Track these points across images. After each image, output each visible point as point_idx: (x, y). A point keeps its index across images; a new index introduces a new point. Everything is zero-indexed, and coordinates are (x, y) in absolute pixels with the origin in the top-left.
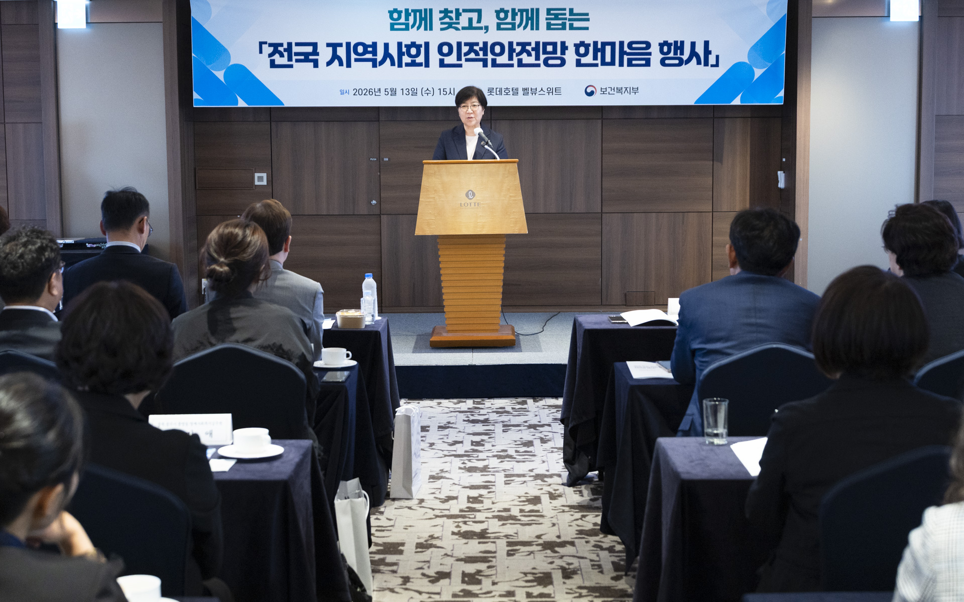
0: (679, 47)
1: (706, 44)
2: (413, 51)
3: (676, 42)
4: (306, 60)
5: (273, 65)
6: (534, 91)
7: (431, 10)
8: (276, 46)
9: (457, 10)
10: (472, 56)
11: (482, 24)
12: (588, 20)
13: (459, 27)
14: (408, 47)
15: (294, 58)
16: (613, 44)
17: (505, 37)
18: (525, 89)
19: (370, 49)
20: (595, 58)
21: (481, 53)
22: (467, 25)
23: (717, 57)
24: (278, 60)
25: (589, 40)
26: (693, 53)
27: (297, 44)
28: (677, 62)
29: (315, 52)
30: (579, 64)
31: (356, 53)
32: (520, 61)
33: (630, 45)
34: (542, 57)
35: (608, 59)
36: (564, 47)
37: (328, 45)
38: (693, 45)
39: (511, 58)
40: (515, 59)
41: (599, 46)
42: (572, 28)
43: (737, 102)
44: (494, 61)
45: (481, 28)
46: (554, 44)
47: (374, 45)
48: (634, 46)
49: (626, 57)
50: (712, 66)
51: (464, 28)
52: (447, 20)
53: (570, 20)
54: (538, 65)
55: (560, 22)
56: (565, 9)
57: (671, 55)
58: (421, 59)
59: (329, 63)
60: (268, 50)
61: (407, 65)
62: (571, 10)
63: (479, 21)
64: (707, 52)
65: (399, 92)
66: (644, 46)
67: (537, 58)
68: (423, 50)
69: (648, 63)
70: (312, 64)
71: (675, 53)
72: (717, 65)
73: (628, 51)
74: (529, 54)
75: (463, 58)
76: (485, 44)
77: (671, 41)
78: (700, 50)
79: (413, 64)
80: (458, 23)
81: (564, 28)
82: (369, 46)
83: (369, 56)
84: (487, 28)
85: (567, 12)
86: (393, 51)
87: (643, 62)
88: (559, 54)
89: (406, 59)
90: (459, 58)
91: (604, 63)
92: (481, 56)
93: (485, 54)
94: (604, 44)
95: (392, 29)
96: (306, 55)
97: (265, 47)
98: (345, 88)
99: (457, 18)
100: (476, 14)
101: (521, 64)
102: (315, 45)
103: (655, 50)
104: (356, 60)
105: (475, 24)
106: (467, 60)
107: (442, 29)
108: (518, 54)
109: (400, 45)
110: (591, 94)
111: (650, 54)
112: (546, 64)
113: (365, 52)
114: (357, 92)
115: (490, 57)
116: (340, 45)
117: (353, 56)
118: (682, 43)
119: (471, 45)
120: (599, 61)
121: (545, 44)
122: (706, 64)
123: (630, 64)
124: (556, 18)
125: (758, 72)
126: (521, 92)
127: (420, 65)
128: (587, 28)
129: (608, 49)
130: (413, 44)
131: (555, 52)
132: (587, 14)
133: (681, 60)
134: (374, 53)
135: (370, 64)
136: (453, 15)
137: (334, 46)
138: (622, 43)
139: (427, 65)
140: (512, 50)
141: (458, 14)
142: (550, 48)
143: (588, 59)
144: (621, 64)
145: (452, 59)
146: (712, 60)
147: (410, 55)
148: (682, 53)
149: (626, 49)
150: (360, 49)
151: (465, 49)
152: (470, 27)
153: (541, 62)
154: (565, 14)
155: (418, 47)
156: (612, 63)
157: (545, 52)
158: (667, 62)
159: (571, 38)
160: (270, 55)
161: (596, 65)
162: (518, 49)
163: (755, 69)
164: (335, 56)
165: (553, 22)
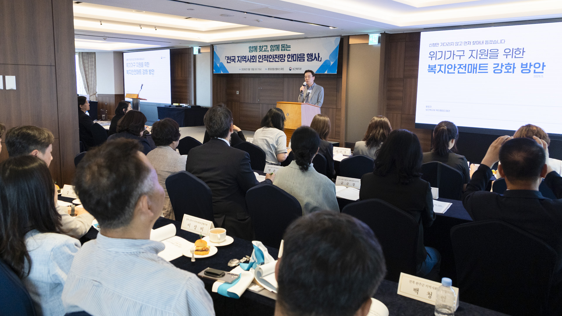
0: (312, 55)
1: (319, 54)
2: (253, 58)
3: (311, 54)
4: (233, 61)
5: (228, 62)
6: (278, 69)
7: (257, 46)
8: (228, 57)
9: (262, 46)
10: (265, 59)
11: (267, 50)
12: (290, 48)
13: (263, 51)
14: (252, 57)
15: (231, 60)
16: (296, 55)
17: (272, 53)
18: (276, 68)
19: (245, 58)
20: (292, 59)
21: (267, 58)
22: (264, 50)
23: (321, 58)
24: (229, 61)
25: (290, 54)
26: (315, 57)
27: (232, 57)
28: (311, 60)
29: (235, 59)
30: (288, 61)
31: (243, 59)
32: (275, 60)
33: (300, 54)
34: (280, 59)
35: (295, 59)
36: (285, 56)
37: (237, 57)
38: (315, 54)
39: (273, 60)
40: (274, 59)
41: (293, 55)
42: (287, 50)
43: (326, 73)
44: (270, 60)
45: (267, 51)
46: (282, 55)
47: (246, 56)
48: (301, 55)
49: (299, 59)
50: (320, 61)
51: (264, 51)
52: (260, 49)
53: (286, 48)
54: (279, 61)
55: (284, 48)
56: (285, 45)
57: (310, 58)
58: (255, 60)
59: (237, 62)
60: (227, 58)
61: (252, 62)
62: (287, 45)
63: (267, 49)
64: (319, 57)
65: (250, 69)
66: (303, 55)
67: (279, 59)
68: (255, 57)
69: (304, 61)
70: (234, 62)
71: (311, 57)
72: (321, 61)
73: (300, 57)
74: (277, 58)
75: (263, 60)
76: (268, 55)
77: (309, 53)
78: (317, 56)
79: (253, 62)
80: (262, 50)
81: (285, 50)
82: (245, 57)
83: (245, 59)
84: (268, 51)
85: (286, 45)
86: (249, 58)
87: (303, 60)
88: (283, 58)
89: (252, 60)
90: (262, 60)
91: (294, 61)
92: (267, 59)
93: (268, 58)
94: (294, 55)
95: (250, 52)
96: (233, 59)
97: (226, 57)
98: (240, 68)
99: (262, 48)
100: (266, 47)
101: (275, 61)
102: (235, 57)
103: (306, 56)
104: (243, 61)
105: (266, 50)
106: (264, 60)
107: (259, 52)
108: (275, 58)
109: (251, 56)
110: (290, 70)
111: (304, 57)
112: (281, 61)
113: (244, 58)
114: (243, 69)
115: (269, 59)
116: (239, 57)
117: (242, 60)
118: (312, 54)
119: (265, 56)
120: (292, 60)
121: (281, 55)
122: (318, 61)
123: (300, 61)
124: (283, 47)
125: (332, 63)
126: (275, 69)
127: (254, 62)
128: (290, 50)
129: (295, 56)
130: (253, 56)
131: (282, 57)
132: (290, 46)
133: (312, 59)
134: (246, 59)
135: (245, 61)
136: (261, 47)
137: (238, 57)
138: (298, 54)
139: (256, 62)
140: (273, 57)
141: (263, 47)
142: (282, 56)
143: (290, 60)
144: (298, 61)
145: (261, 60)
146: (320, 59)
147: (253, 59)
148: (312, 57)
149: (299, 56)
150: (243, 58)
151: (264, 57)
152: (265, 51)
153: (280, 60)
154: (285, 46)
155: (254, 57)
156: (296, 61)
157: (281, 58)
158: (309, 60)
159: (286, 53)
160: (227, 60)
161: (292, 61)
162: (275, 57)
163: (331, 62)
164: (239, 60)
165: (283, 48)
